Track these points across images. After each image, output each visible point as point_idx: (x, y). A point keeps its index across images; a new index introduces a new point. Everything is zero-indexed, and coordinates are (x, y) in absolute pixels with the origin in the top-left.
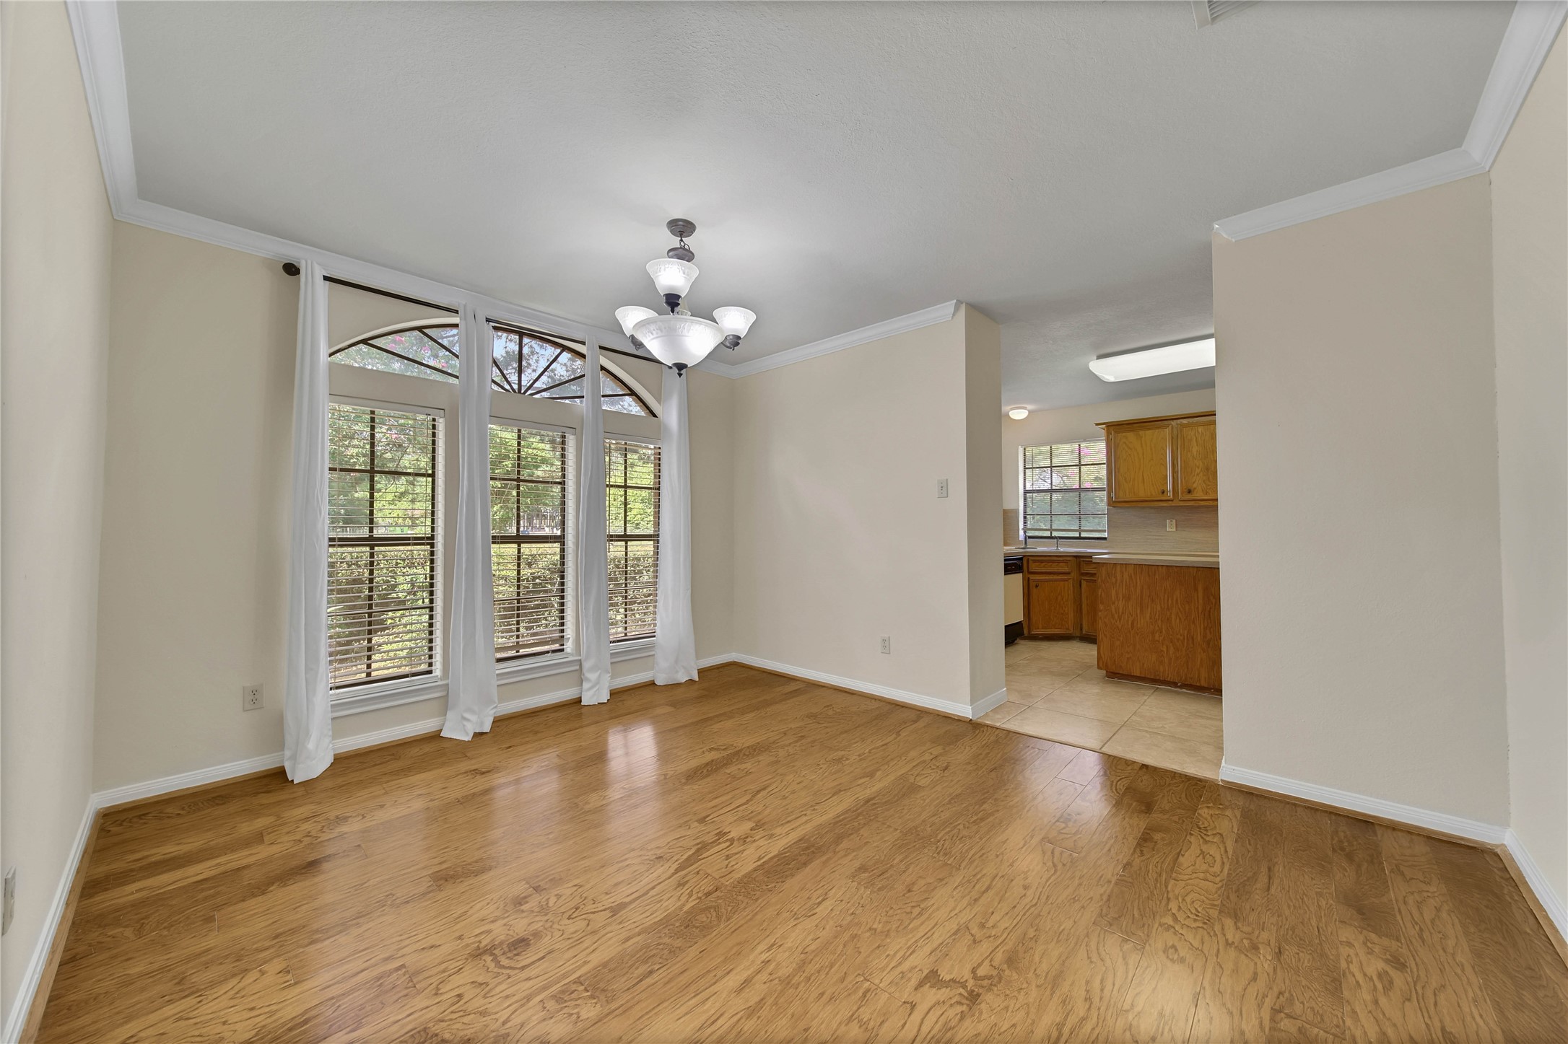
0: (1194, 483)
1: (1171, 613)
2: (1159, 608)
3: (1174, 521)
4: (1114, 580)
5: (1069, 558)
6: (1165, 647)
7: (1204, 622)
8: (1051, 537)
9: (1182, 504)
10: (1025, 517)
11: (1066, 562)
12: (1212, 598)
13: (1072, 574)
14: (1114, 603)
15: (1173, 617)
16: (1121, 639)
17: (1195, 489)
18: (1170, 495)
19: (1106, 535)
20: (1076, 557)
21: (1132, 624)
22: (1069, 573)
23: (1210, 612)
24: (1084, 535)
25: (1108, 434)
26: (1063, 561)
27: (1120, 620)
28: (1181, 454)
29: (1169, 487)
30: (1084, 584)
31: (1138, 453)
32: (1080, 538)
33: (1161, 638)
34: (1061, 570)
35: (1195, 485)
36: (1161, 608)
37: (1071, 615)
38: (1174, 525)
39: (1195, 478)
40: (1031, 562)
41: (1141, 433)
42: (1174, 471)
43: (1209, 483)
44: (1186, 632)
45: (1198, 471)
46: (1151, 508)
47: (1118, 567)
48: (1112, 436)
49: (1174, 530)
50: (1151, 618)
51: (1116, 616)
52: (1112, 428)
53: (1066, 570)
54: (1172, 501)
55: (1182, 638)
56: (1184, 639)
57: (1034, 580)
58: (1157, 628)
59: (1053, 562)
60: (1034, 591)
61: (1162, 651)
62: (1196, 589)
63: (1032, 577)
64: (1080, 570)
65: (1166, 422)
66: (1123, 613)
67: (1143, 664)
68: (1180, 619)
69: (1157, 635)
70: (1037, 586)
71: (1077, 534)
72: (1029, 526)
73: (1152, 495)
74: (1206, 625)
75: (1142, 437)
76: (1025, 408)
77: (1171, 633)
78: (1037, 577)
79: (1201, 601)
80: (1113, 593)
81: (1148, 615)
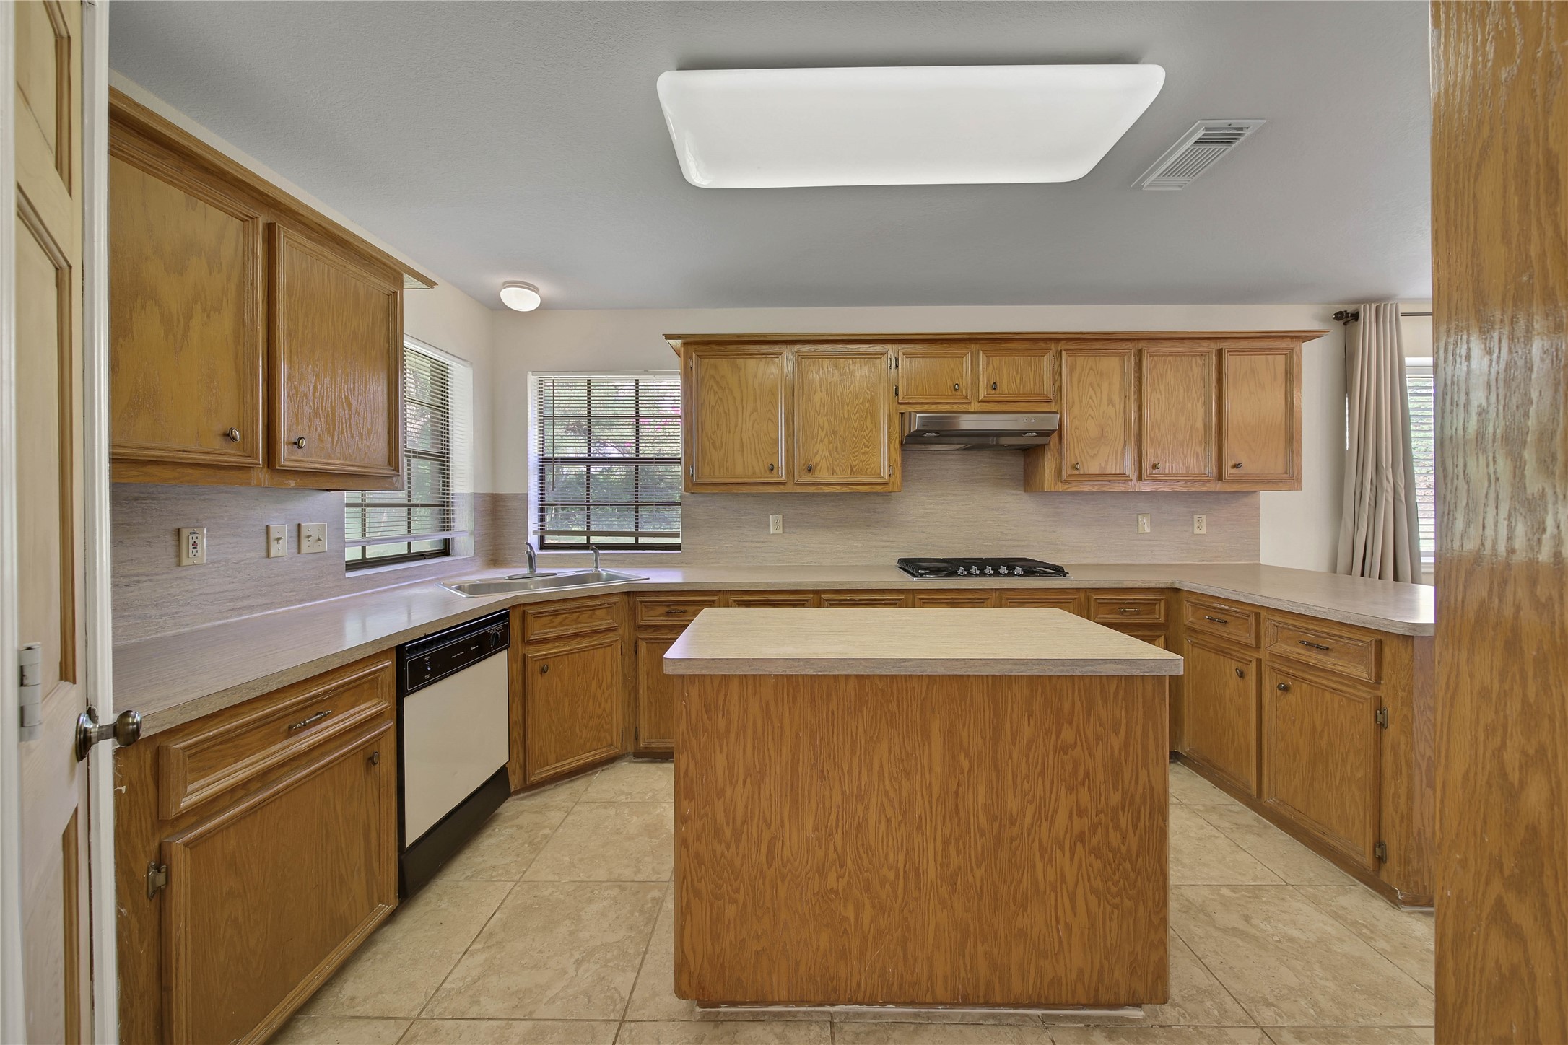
0: (816, 454)
1: (867, 809)
2: (837, 798)
3: (780, 517)
4: (722, 723)
5: (616, 599)
6: (851, 907)
7: (943, 823)
8: (586, 547)
9: (799, 489)
10: (542, 510)
11: (608, 607)
12: (962, 756)
13: (621, 631)
14: (721, 793)
15: (872, 818)
16: (741, 897)
17: (817, 464)
18: (782, 474)
19: (677, 541)
20: (628, 593)
21: (770, 850)
22: (613, 630)
23: (957, 794)
24: (642, 540)
25: (687, 357)
26: (601, 607)
27: (738, 841)
28: (799, 404)
29: (781, 460)
30: (643, 648)
31: (734, 398)
32: (637, 546)
33: (843, 882)
34: (598, 625)
35: (817, 459)
36: (843, 794)
37: (618, 716)
38: (781, 524)
39: (817, 445)
40: (529, 619)
41: (740, 361)
42: (790, 434)
43: (837, 456)
44: (901, 857)
45: (821, 434)
46: (748, 495)
47: (735, 683)
48: (693, 363)
49: (780, 531)
50: (816, 828)
51: (728, 832)
52: (692, 349)
53: (609, 623)
54: (784, 484)
55: (891, 875)
56: (897, 877)
57: (537, 659)
58: (832, 855)
59: (581, 610)
60: (538, 684)
61: (845, 919)
62: (927, 737)
63: (532, 652)
64: (635, 618)
65: (777, 348)
66: (745, 821)
67: (797, 964)
68: (888, 821)
69: (832, 876)
70: (543, 671)
71: (631, 540)
72: (549, 527)
73: (754, 473)
74: (948, 832)
75: (740, 369)
76: (535, 289)
77: (866, 862)
78: (546, 650)
79: (937, 768)
80: (720, 761)
81: (809, 827)
